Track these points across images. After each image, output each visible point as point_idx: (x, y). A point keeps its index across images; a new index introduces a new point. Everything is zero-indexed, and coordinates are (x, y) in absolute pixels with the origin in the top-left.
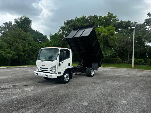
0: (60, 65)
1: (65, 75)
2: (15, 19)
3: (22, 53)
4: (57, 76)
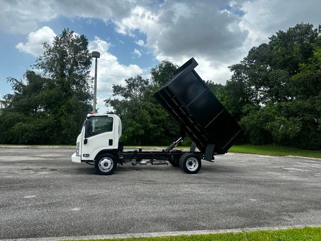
0: (86, 142)
1: (103, 160)
2: (153, 70)
3: (151, 126)
4: (82, 161)
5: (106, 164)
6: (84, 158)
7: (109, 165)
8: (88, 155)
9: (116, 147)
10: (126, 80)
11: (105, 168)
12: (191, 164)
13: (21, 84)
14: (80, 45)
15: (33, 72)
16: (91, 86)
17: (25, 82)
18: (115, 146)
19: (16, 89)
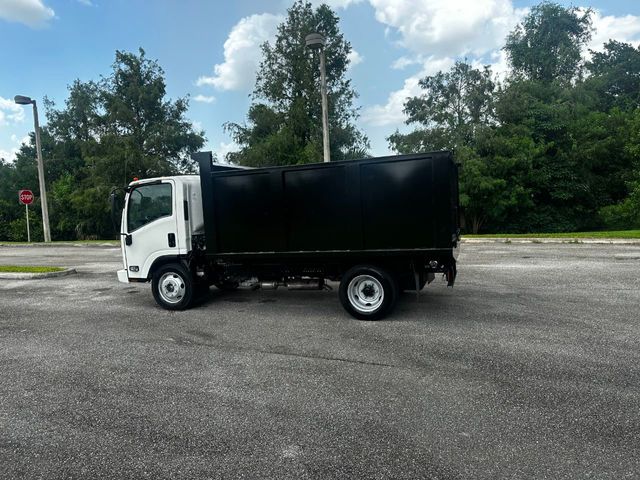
4: (131, 280)
5: (170, 288)
6: (133, 275)
7: (176, 289)
8: (136, 269)
9: (184, 252)
10: (421, 83)
11: (170, 295)
12: (369, 292)
13: (246, 132)
14: (320, 28)
15: (262, 106)
16: (350, 113)
17: (251, 126)
18: (182, 248)
19: (241, 142)
